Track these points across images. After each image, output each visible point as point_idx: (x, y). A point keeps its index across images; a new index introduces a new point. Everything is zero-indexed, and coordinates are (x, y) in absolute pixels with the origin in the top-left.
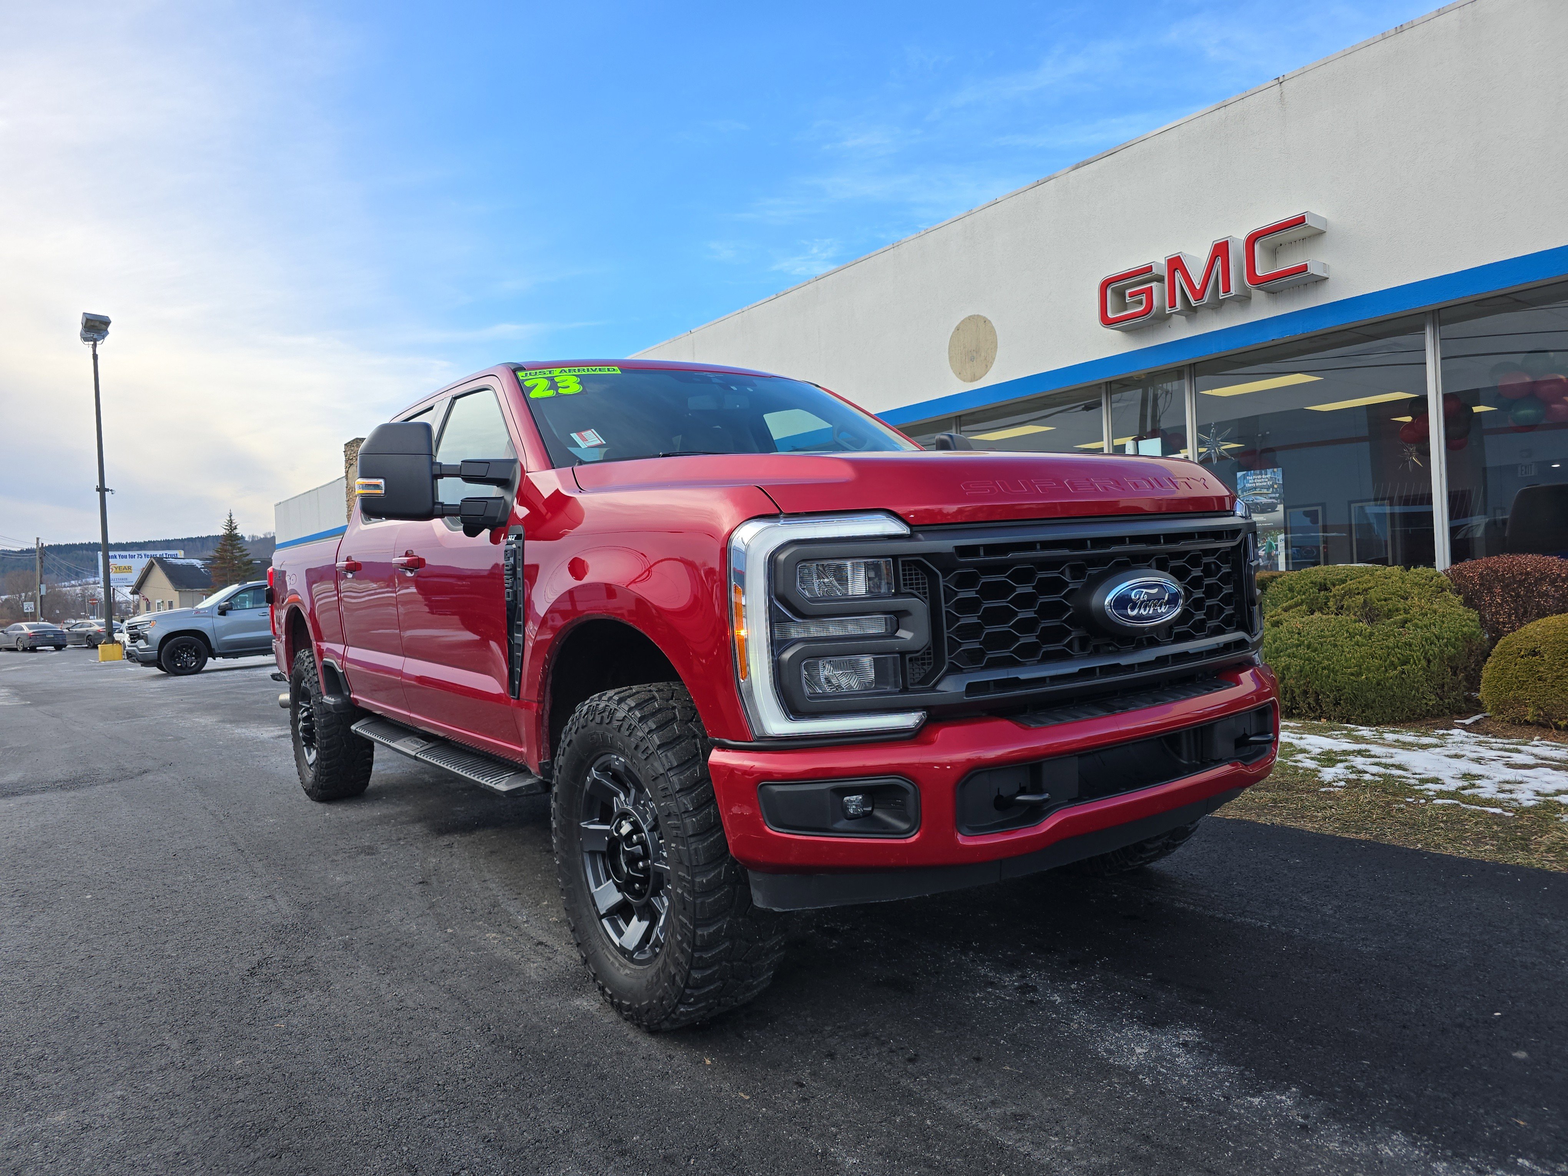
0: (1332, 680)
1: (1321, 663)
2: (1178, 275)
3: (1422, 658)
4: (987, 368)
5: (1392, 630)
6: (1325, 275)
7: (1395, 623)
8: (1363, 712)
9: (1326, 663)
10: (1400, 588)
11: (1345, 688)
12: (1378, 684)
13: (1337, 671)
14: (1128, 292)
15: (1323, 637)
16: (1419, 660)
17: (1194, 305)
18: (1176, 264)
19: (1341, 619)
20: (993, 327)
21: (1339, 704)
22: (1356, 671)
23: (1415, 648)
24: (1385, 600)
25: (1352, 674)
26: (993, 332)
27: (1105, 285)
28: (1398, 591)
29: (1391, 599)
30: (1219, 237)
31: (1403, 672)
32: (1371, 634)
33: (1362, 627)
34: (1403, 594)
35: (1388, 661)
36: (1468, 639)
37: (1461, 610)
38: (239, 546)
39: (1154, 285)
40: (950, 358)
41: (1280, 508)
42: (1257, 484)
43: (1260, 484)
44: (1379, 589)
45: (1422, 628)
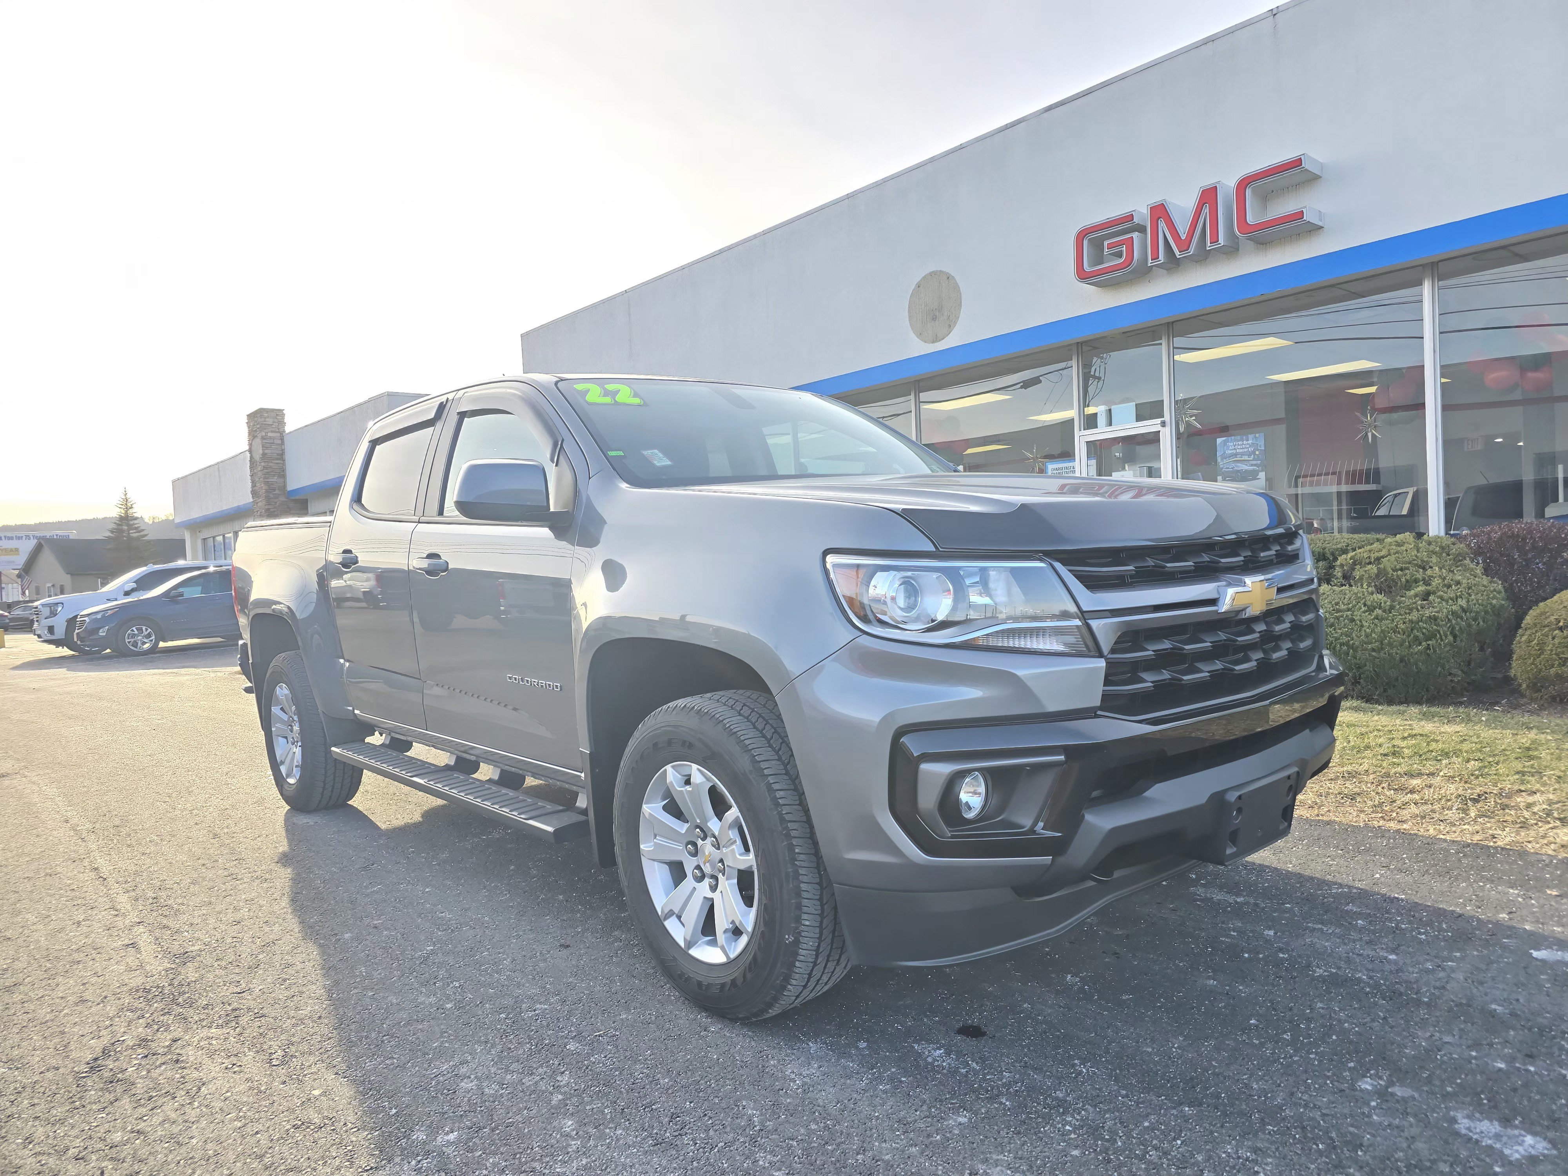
0: (1352, 657)
1: (1339, 639)
2: (1162, 224)
3: (1449, 633)
4: (950, 327)
5: (1415, 603)
6: (1320, 224)
7: (1416, 595)
8: (1385, 691)
9: (1345, 639)
10: (1416, 556)
11: (1366, 665)
12: (1402, 660)
13: (1357, 647)
14: (1106, 243)
15: (1338, 611)
16: (1446, 636)
17: (1178, 257)
18: (1160, 212)
19: (1356, 591)
20: (957, 284)
21: (1359, 683)
22: (1378, 646)
23: (1441, 623)
24: (1401, 569)
25: (1373, 650)
26: (956, 288)
27: (1081, 236)
28: (1414, 560)
29: (1408, 569)
30: (1208, 182)
31: (1428, 648)
32: (1392, 607)
33: (1381, 600)
34: (1420, 563)
35: (1412, 636)
36: (1497, 612)
37: (1485, 580)
38: (136, 526)
39: (1135, 235)
40: (910, 317)
41: (1262, 475)
42: (1238, 451)
43: (1241, 451)
44: (1393, 558)
45: (1447, 602)
